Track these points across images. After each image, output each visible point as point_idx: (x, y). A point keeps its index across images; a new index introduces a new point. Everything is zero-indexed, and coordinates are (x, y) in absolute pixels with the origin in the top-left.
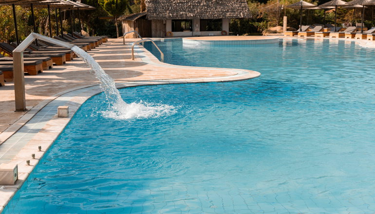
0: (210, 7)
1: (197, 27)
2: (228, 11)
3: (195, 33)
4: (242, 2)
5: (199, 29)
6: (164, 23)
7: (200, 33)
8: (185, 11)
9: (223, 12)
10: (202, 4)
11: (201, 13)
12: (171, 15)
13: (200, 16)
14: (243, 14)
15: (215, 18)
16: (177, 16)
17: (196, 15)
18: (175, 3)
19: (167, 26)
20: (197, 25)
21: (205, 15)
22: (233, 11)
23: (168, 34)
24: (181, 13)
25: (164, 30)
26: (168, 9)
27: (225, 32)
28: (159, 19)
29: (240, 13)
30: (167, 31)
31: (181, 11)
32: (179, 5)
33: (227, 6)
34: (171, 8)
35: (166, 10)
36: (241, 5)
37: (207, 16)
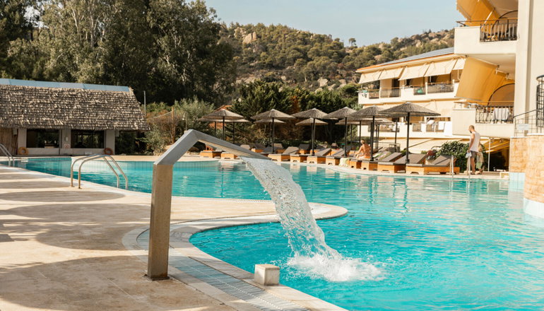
0: (87, 112)
1: (66, 142)
2: (115, 120)
3: (63, 151)
4: (134, 108)
5: (69, 145)
6: (15, 133)
7: (71, 151)
8: (49, 116)
9: (108, 121)
10: (75, 107)
11: (76, 120)
12: (28, 121)
13: (73, 124)
14: (138, 124)
15: (97, 129)
16: (38, 123)
17: (67, 124)
18: (32, 104)
19: (19, 138)
20: (67, 139)
21: (81, 124)
22: (122, 120)
23: (21, 152)
24: (44, 119)
25: (14, 145)
26: (22, 112)
27: (109, 150)
28: (9, 127)
29: (133, 123)
30: (19, 146)
31: (43, 116)
32: (39, 107)
33: (114, 112)
34: (28, 110)
35: (19, 114)
36: (132, 111)
37: (85, 125)
